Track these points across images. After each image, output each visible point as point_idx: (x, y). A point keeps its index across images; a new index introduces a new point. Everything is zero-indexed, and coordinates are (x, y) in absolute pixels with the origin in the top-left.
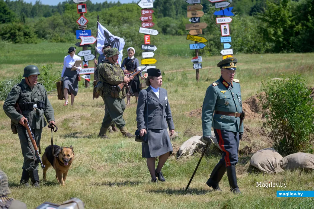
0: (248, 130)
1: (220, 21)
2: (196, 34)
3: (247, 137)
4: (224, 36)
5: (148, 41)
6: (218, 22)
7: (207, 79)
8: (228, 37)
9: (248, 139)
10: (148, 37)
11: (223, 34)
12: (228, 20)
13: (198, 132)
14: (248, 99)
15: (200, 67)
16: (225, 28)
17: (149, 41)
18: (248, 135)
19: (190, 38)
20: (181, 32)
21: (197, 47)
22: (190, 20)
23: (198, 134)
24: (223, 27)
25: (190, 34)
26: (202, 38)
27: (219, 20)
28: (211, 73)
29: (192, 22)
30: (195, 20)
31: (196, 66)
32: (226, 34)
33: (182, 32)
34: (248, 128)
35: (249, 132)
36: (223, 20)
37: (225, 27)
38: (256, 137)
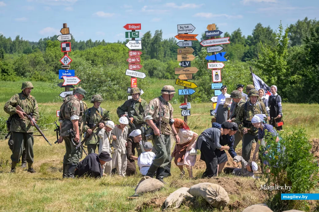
0: (239, 183)
1: (212, 66)
2: (186, 79)
3: (237, 191)
4: (215, 83)
5: (134, 84)
6: (209, 67)
7: (196, 127)
8: (219, 84)
9: (238, 193)
10: (135, 80)
11: (214, 80)
12: (220, 65)
13: (185, 184)
14: (239, 150)
15: (188, 114)
16: (216, 74)
17: (136, 84)
18: (238, 189)
19: (179, 82)
21: (186, 93)
22: (180, 64)
23: (186, 185)
24: (214, 72)
25: (179, 79)
26: (191, 83)
27: (210, 65)
28: (199, 120)
30: (185, 64)
31: (184, 113)
32: (218, 80)
33: (169, 76)
34: (238, 181)
35: (240, 185)
36: (215, 66)
37: (217, 72)
38: (246, 191)
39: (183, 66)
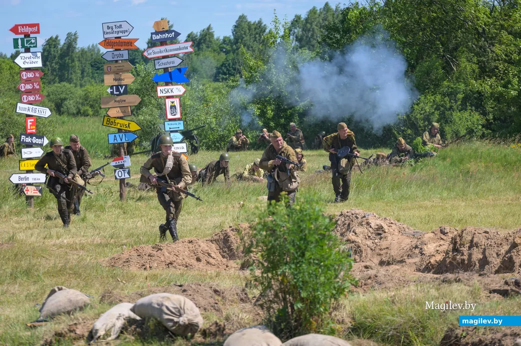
0: (217, 291)
1: (164, 92)
2: (121, 115)
3: (216, 305)
4: (170, 120)
5: (32, 127)
6: (160, 94)
7: (140, 197)
8: (177, 122)
9: (217, 308)
10: (33, 120)
11: (170, 116)
12: (178, 90)
13: (126, 296)
14: (216, 235)
15: (127, 176)
16: (172, 105)
17: (34, 127)
18: (217, 302)
19: (109, 121)
20: (87, 110)
21: (121, 140)
22: (109, 90)
23: (127, 299)
24: (168, 102)
25: (109, 116)
26: (130, 122)
27: (162, 91)
29: (112, 93)
30: (118, 90)
31: (120, 174)
32: (175, 115)
33: (90, 112)
34: (217, 288)
35: (219, 295)
36: (170, 91)
37: (173, 102)
38: (231, 305)
39: (115, 93)
